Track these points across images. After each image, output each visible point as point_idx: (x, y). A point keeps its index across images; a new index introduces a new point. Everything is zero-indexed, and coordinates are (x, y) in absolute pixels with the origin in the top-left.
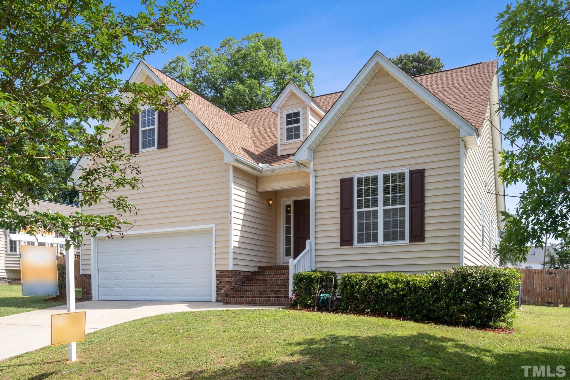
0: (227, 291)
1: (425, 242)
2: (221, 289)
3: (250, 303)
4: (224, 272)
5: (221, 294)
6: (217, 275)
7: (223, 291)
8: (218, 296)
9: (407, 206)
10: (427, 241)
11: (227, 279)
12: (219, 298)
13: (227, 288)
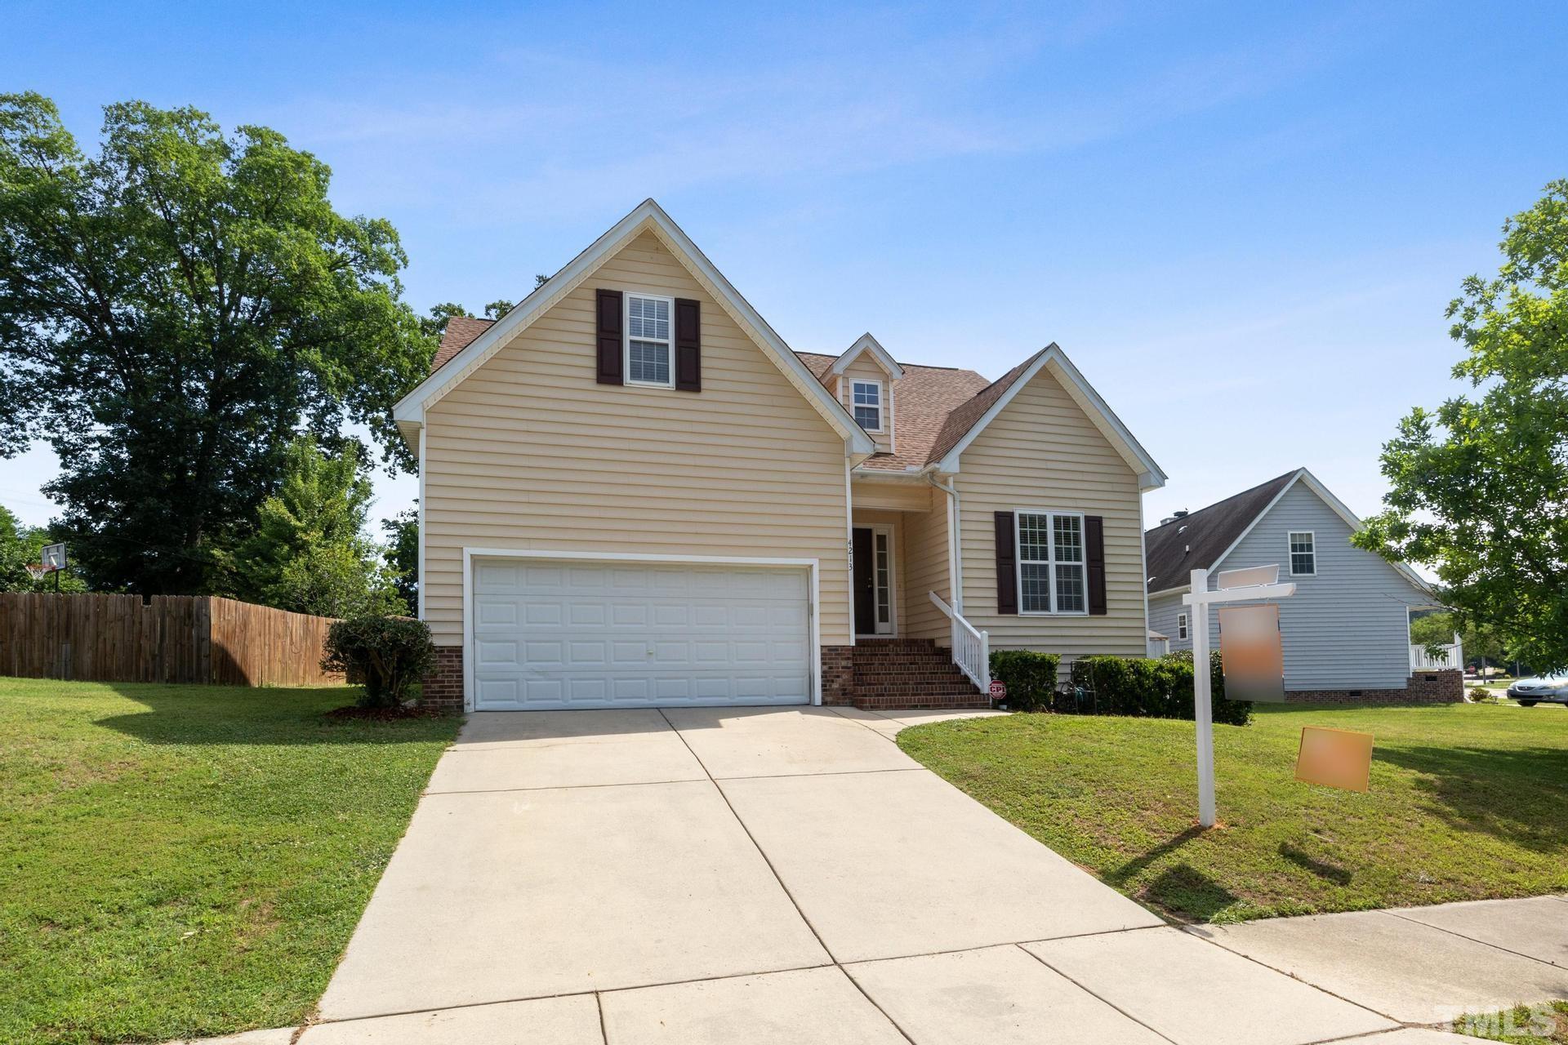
0: (844, 685)
1: (1107, 616)
2: (833, 681)
3: (917, 706)
4: (837, 650)
5: (833, 690)
6: (822, 654)
7: (835, 686)
8: (826, 695)
9: (1083, 563)
10: (1109, 614)
11: (844, 663)
12: (829, 699)
13: (844, 680)
